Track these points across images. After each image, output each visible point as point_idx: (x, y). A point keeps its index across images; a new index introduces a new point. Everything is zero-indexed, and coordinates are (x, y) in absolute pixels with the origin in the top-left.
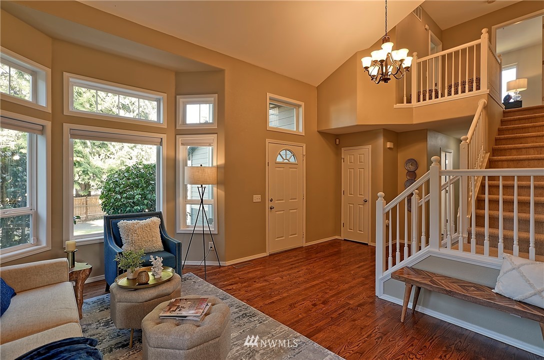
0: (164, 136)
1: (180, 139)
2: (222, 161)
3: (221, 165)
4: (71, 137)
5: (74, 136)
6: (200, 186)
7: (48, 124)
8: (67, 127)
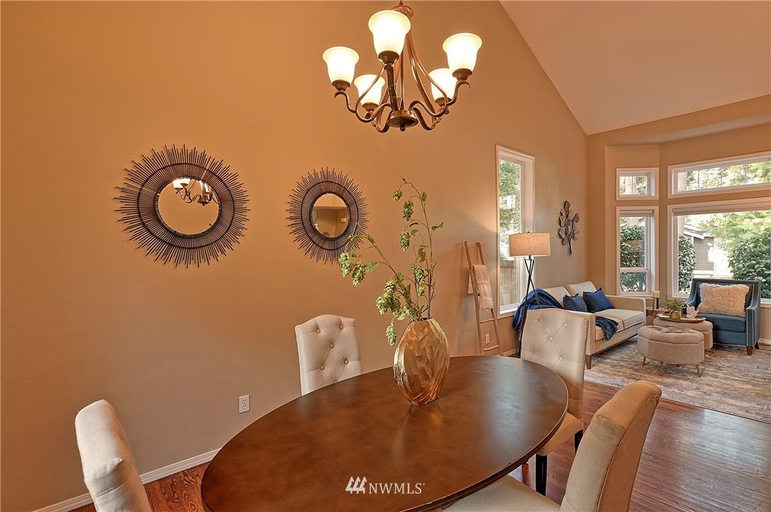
4: (675, 215)
8: (670, 208)
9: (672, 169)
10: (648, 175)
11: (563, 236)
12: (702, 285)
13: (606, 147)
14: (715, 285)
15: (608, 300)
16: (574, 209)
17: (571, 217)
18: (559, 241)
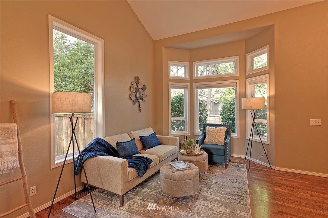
0: (238, 81)
1: (248, 81)
2: (273, 93)
3: (272, 96)
4: (197, 89)
5: (198, 88)
6: (252, 110)
7: (189, 84)
8: (195, 84)
9: (195, 64)
10: (185, 66)
11: (133, 98)
12: (207, 128)
13: (163, 48)
14: (212, 127)
15: (158, 139)
16: (142, 82)
17: (140, 86)
18: (131, 102)
